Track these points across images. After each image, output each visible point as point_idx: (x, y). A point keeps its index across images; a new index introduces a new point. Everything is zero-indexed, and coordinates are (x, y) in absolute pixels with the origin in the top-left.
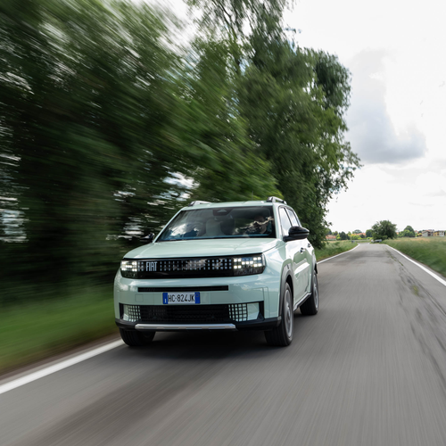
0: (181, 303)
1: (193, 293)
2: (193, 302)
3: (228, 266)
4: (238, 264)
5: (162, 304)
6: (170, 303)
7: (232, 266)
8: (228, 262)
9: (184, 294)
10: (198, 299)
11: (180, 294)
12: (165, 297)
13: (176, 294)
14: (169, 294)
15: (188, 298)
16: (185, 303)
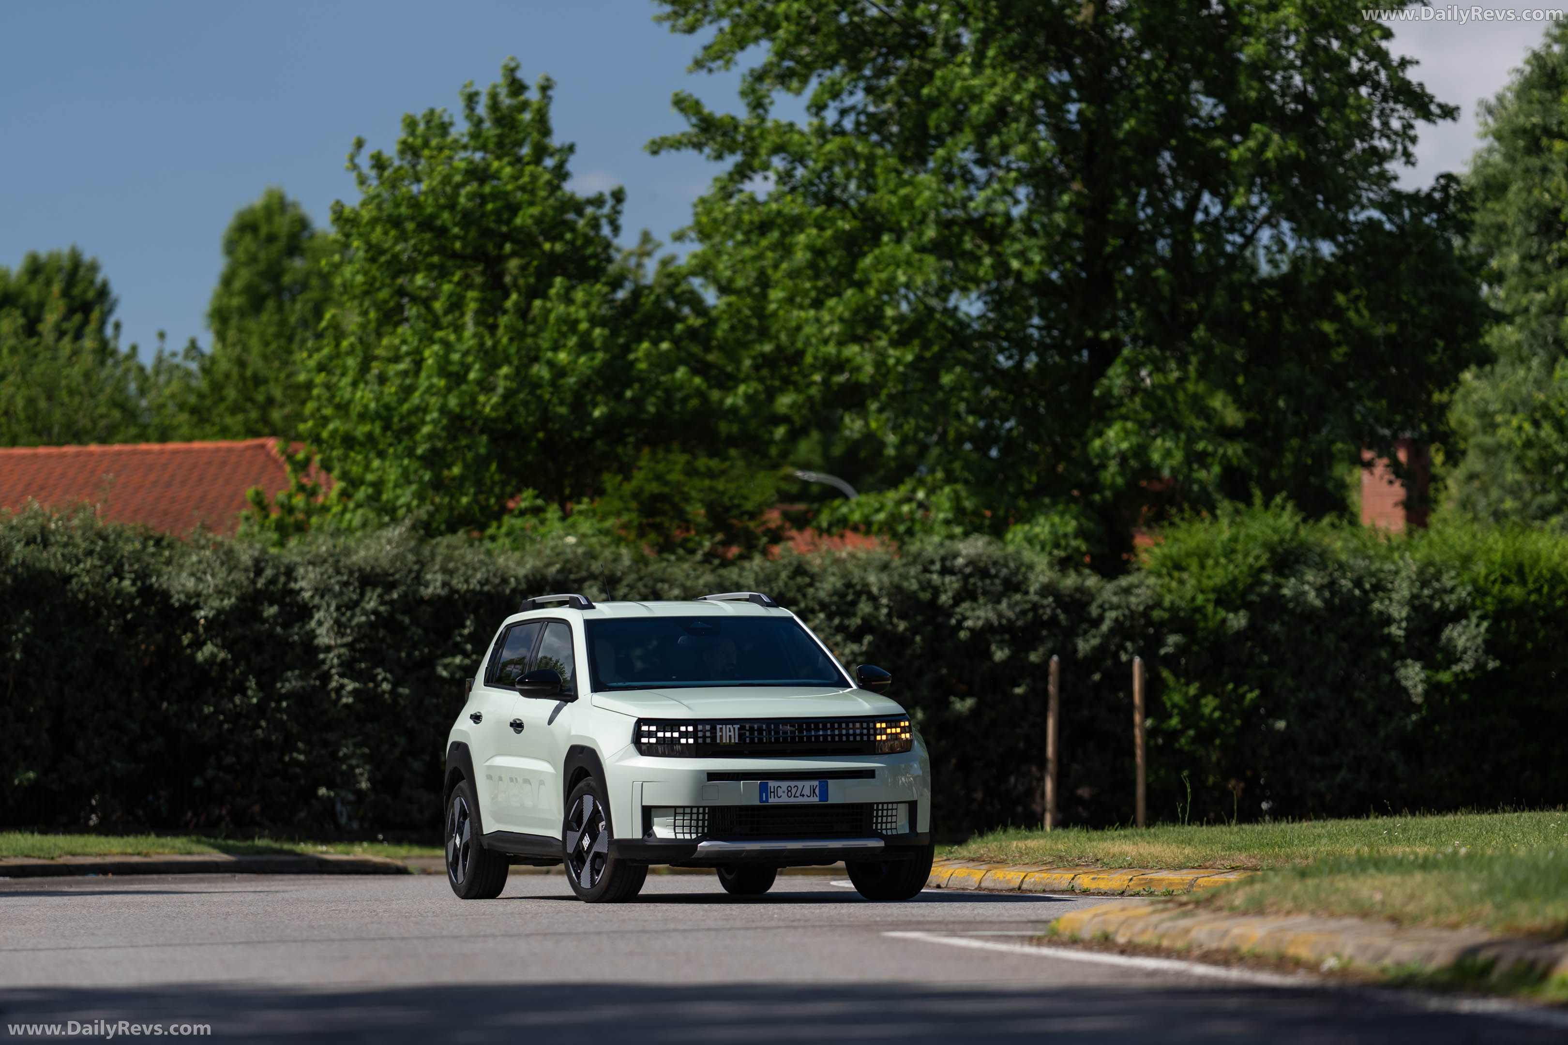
0: (792, 800)
1: (816, 783)
2: (815, 800)
3: (869, 735)
4: (883, 731)
5: (757, 802)
6: (773, 800)
7: (875, 735)
8: (868, 729)
9: (800, 784)
10: (824, 794)
11: (792, 784)
12: (763, 789)
13: (784, 784)
14: (772, 784)
15: (807, 791)
16: (800, 800)
